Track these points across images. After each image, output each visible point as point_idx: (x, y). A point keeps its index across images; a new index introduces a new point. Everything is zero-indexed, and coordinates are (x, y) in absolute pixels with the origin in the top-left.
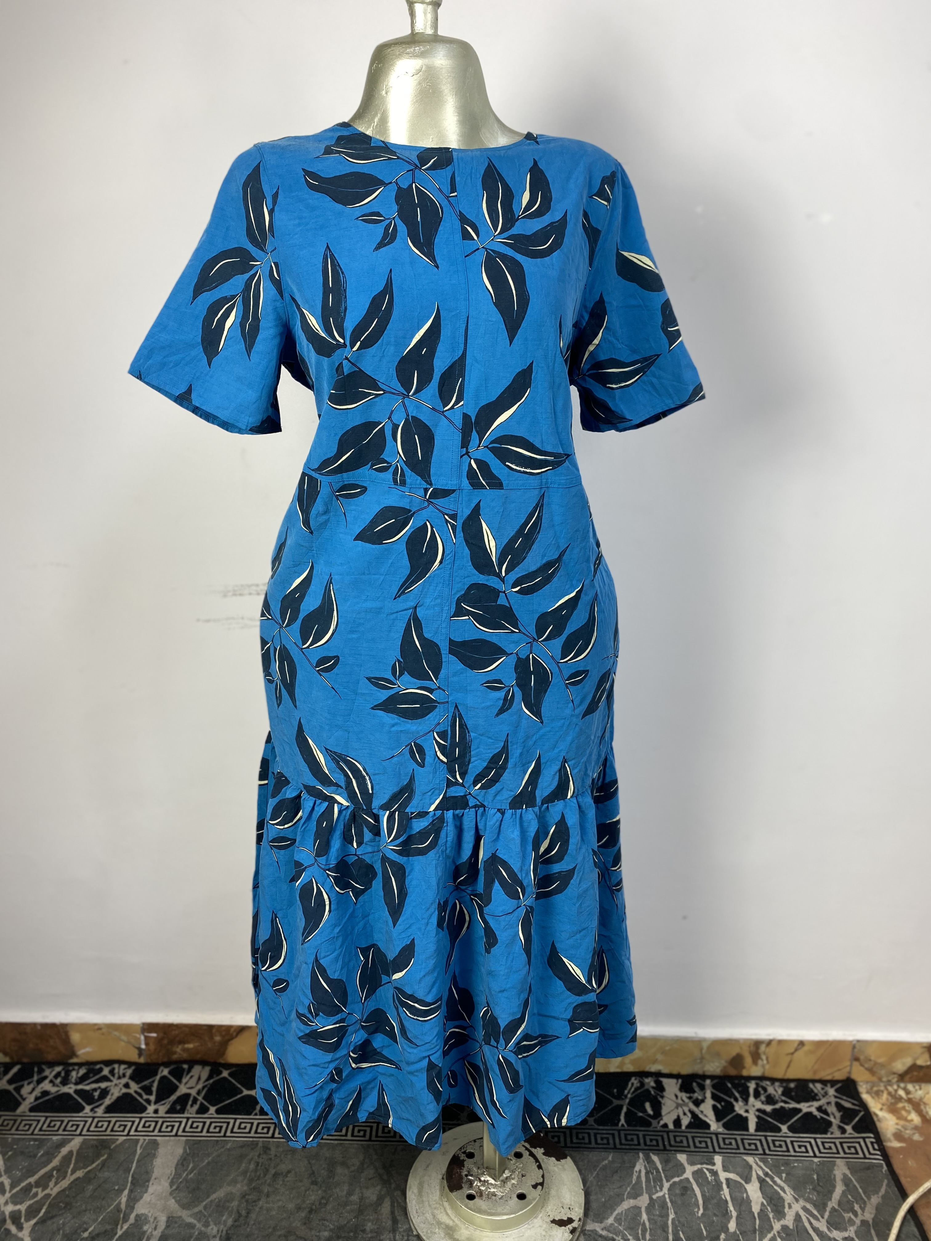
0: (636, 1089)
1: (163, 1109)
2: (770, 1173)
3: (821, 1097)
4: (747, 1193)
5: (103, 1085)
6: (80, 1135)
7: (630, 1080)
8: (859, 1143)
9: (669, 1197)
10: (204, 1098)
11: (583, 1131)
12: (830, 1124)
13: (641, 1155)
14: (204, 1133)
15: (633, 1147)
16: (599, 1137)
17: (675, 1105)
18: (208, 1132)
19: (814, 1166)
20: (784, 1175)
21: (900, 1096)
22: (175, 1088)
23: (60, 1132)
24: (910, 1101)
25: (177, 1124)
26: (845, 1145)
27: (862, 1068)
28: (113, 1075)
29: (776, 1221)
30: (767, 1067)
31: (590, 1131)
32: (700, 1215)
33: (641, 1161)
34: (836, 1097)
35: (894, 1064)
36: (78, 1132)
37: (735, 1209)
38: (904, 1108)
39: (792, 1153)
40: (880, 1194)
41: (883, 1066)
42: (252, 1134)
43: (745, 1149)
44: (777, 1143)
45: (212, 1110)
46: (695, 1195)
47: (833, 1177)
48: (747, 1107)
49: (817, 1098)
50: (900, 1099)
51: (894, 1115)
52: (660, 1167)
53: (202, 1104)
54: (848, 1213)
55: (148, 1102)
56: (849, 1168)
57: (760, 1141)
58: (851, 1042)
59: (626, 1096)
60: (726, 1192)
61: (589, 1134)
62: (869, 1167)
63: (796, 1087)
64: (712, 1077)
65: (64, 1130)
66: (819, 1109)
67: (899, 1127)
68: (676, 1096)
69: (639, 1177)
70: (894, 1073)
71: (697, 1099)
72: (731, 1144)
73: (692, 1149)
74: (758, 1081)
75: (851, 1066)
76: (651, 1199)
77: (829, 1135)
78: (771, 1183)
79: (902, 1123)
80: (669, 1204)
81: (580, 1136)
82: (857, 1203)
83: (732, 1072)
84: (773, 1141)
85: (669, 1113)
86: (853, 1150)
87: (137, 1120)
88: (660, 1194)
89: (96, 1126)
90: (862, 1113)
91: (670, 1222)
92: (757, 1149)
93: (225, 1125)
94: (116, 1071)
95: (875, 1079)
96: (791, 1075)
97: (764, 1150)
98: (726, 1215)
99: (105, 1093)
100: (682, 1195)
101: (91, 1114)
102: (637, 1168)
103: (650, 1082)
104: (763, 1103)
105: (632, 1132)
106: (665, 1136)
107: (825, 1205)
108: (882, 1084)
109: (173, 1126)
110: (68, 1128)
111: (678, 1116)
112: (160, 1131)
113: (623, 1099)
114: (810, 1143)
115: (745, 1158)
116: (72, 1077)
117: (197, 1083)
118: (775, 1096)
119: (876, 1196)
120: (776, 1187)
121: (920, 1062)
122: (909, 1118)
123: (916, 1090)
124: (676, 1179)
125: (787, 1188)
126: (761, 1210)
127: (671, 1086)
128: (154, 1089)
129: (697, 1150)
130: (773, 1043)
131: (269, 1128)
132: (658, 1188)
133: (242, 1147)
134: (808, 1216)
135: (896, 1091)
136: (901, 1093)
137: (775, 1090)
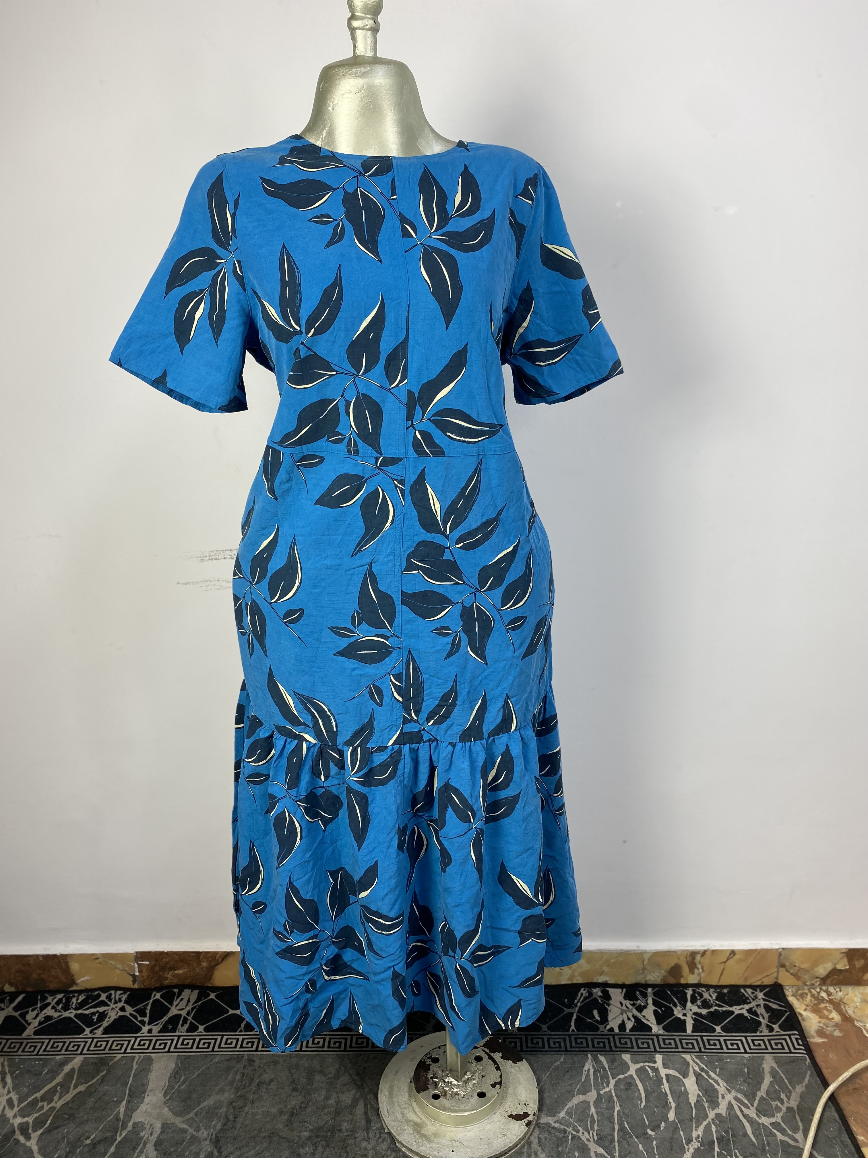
0: (585, 998)
1: (156, 1029)
2: (705, 1068)
3: (751, 1001)
4: (685, 1086)
5: (101, 1009)
6: (81, 1054)
7: (580, 990)
8: (785, 1040)
9: (615, 1092)
10: (192, 1018)
11: (537, 1036)
12: (759, 1024)
13: (589, 1056)
14: (194, 1049)
15: (582, 1049)
16: (551, 1041)
17: (620, 1011)
18: (198, 1048)
19: (745, 1061)
20: (718, 1070)
21: (822, 997)
22: (168, 1010)
23: (63, 1052)
24: (831, 1001)
25: (169, 1042)
26: (773, 1042)
27: (788, 974)
28: (110, 1000)
29: (710, 1110)
30: (703, 975)
31: (544, 1037)
32: (642, 1107)
33: (590, 1061)
34: (764, 1000)
35: (816, 969)
36: (79, 1052)
37: (673, 1101)
38: (826, 1008)
39: (725, 1050)
40: (804, 1084)
41: (806, 971)
42: (238, 1049)
43: (683, 1048)
44: (712, 1042)
45: (201, 1028)
46: (639, 1090)
47: (761, 1070)
48: (685, 1011)
49: (748, 1001)
50: (823, 1000)
51: (817, 1015)
52: (606, 1066)
53: (191, 1023)
54: (775, 1101)
55: (143, 1023)
56: (776, 1062)
57: (697, 1040)
58: (777, 949)
59: (576, 1005)
60: (666, 1086)
61: (543, 1039)
62: (794, 1061)
63: (729, 992)
64: (653, 986)
65: (66, 1050)
66: (750, 1011)
67: (822, 1025)
68: (621, 1004)
69: (588, 1075)
70: (817, 978)
71: (640, 1005)
72: (670, 1044)
73: (636, 1049)
74: (695, 989)
75: (778, 972)
76: (598, 1094)
77: (758, 1034)
78: (706, 1077)
79: (824, 1021)
80: (615, 1099)
81: (535, 1041)
82: (783, 1092)
83: (672, 981)
84: (708, 1040)
85: (615, 1018)
86: (780, 1046)
87: (133, 1040)
88: (607, 1090)
89: (96, 1046)
90: (788, 1013)
91: (616, 1114)
92: (694, 1048)
93: (213, 1041)
94: (113, 996)
95: (800, 983)
96: (723, 982)
97: (700, 1048)
98: (666, 1106)
99: (103, 1016)
100: (627, 1090)
101: (90, 1035)
102: (586, 1068)
103: (597, 992)
104: (699, 1007)
105: (582, 1036)
106: (611, 1039)
107: (754, 1095)
108: (806, 988)
109: (166, 1044)
110: (70, 1048)
111: (623, 1021)
112: (154, 1048)
113: (573, 1008)
114: (741, 1041)
115: (683, 1056)
116: (73, 1003)
117: (187, 1005)
118: (710, 1000)
119: (800, 1085)
120: (710, 1080)
121: (839, 967)
122: (830, 1017)
123: (837, 992)
124: (622, 1076)
125: (720, 1081)
126: (697, 1101)
127: (617, 995)
128: (148, 1012)
129: (639, 1050)
130: (707, 953)
131: (253, 1043)
132: (605, 1085)
133: (229, 1060)
134: (739, 1104)
135: (819, 993)
136: (824, 995)
137: (710, 995)
